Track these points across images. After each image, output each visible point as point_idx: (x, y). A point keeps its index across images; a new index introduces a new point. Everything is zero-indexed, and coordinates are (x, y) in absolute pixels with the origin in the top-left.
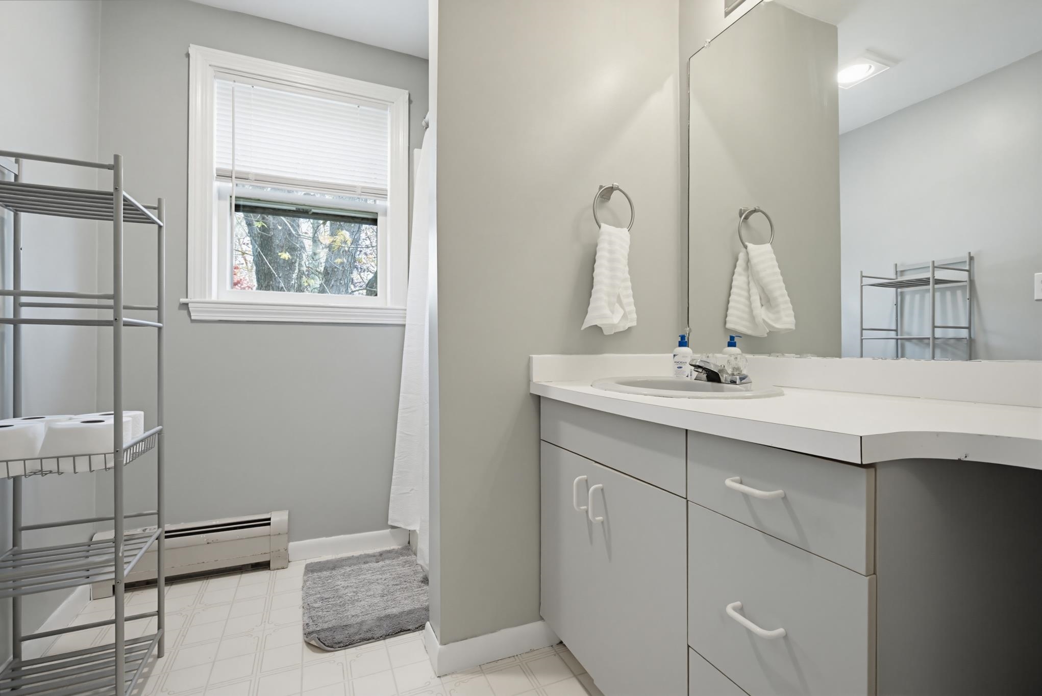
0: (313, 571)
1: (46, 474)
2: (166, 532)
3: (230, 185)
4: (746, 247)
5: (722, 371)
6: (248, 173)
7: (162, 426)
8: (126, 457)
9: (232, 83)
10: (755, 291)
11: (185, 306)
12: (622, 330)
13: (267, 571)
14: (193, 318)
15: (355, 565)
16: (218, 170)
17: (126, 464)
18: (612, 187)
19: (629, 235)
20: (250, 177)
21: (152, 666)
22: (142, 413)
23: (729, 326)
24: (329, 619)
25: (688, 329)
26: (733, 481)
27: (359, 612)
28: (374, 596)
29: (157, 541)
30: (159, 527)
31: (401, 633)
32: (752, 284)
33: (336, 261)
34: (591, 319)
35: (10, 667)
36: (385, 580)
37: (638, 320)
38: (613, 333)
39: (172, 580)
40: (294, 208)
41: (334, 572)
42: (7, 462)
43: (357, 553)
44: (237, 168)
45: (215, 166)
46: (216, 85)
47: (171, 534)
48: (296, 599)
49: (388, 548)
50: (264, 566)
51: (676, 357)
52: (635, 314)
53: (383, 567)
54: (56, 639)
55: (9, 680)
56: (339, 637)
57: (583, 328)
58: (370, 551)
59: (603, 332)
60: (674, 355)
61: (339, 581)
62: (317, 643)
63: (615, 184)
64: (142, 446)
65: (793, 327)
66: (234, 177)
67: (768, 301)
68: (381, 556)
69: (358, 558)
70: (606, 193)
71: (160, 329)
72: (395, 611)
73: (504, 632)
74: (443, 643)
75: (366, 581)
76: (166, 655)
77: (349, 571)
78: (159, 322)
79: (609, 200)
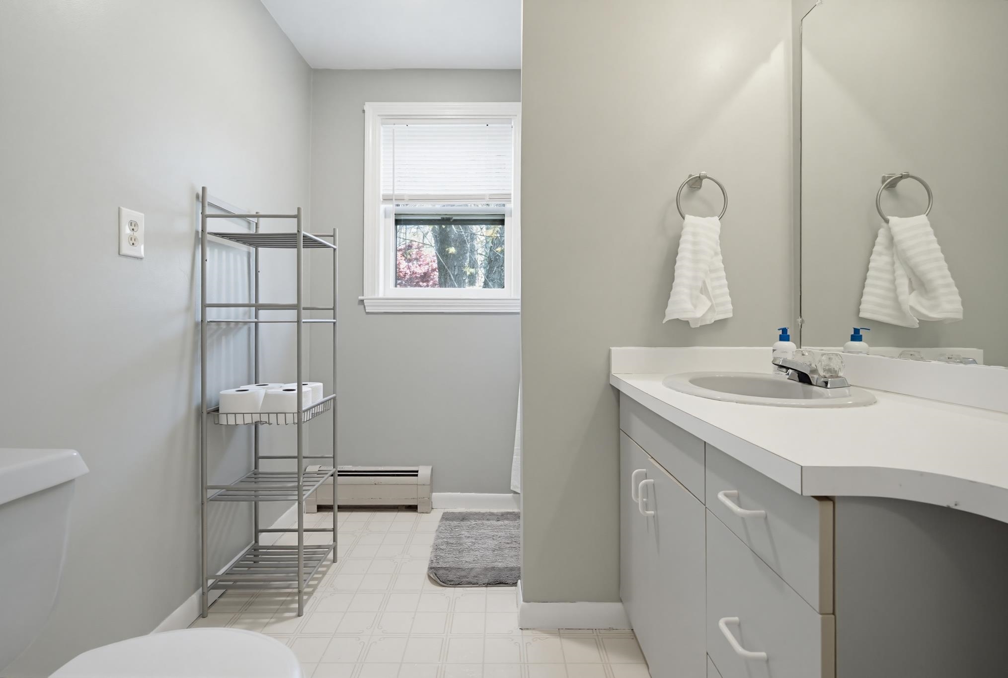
0: (447, 519)
1: (263, 424)
2: (339, 472)
3: (391, 206)
4: (887, 221)
5: (814, 371)
6: (403, 195)
7: (336, 394)
8: (306, 417)
9: (393, 126)
10: (900, 271)
11: (362, 301)
12: (708, 323)
13: (415, 513)
14: (367, 311)
15: (479, 519)
16: (383, 195)
17: (304, 422)
18: (699, 177)
19: (720, 224)
20: (406, 198)
21: (328, 567)
22: (321, 384)
23: (862, 315)
24: (449, 560)
25: (800, 320)
26: (726, 495)
27: (472, 559)
28: (487, 549)
29: (332, 477)
30: (334, 468)
31: (501, 585)
32: (897, 264)
33: (497, 250)
34: (673, 312)
35: (252, 548)
36: (499, 537)
37: (734, 311)
38: (698, 326)
39: (342, 508)
40: (439, 218)
41: (462, 523)
42: (235, 414)
43: (483, 510)
44: (396, 192)
45: (382, 193)
46: (382, 129)
47: (343, 473)
48: (430, 539)
49: (510, 510)
50: (413, 508)
51: (775, 352)
52: (731, 305)
53: (502, 526)
54: (283, 535)
55: (253, 556)
56: (451, 576)
57: (664, 322)
58: (495, 511)
59: (690, 325)
60: (774, 350)
61: (464, 531)
62: (434, 576)
63: (702, 172)
64: (320, 409)
65: (960, 316)
66: (394, 199)
67: (919, 284)
68: (504, 516)
69: (483, 514)
70: (695, 183)
71: (334, 323)
72: (500, 565)
73: (578, 604)
74: (525, 601)
75: (484, 535)
76: (338, 561)
77: (474, 524)
78: (334, 319)
79: (700, 188)
